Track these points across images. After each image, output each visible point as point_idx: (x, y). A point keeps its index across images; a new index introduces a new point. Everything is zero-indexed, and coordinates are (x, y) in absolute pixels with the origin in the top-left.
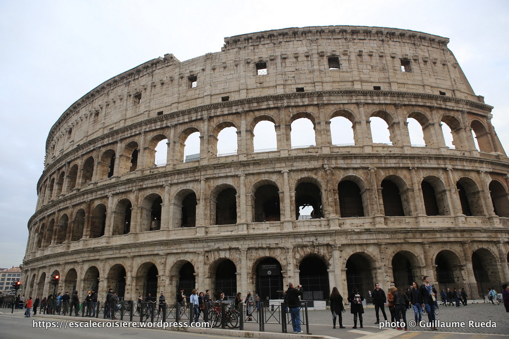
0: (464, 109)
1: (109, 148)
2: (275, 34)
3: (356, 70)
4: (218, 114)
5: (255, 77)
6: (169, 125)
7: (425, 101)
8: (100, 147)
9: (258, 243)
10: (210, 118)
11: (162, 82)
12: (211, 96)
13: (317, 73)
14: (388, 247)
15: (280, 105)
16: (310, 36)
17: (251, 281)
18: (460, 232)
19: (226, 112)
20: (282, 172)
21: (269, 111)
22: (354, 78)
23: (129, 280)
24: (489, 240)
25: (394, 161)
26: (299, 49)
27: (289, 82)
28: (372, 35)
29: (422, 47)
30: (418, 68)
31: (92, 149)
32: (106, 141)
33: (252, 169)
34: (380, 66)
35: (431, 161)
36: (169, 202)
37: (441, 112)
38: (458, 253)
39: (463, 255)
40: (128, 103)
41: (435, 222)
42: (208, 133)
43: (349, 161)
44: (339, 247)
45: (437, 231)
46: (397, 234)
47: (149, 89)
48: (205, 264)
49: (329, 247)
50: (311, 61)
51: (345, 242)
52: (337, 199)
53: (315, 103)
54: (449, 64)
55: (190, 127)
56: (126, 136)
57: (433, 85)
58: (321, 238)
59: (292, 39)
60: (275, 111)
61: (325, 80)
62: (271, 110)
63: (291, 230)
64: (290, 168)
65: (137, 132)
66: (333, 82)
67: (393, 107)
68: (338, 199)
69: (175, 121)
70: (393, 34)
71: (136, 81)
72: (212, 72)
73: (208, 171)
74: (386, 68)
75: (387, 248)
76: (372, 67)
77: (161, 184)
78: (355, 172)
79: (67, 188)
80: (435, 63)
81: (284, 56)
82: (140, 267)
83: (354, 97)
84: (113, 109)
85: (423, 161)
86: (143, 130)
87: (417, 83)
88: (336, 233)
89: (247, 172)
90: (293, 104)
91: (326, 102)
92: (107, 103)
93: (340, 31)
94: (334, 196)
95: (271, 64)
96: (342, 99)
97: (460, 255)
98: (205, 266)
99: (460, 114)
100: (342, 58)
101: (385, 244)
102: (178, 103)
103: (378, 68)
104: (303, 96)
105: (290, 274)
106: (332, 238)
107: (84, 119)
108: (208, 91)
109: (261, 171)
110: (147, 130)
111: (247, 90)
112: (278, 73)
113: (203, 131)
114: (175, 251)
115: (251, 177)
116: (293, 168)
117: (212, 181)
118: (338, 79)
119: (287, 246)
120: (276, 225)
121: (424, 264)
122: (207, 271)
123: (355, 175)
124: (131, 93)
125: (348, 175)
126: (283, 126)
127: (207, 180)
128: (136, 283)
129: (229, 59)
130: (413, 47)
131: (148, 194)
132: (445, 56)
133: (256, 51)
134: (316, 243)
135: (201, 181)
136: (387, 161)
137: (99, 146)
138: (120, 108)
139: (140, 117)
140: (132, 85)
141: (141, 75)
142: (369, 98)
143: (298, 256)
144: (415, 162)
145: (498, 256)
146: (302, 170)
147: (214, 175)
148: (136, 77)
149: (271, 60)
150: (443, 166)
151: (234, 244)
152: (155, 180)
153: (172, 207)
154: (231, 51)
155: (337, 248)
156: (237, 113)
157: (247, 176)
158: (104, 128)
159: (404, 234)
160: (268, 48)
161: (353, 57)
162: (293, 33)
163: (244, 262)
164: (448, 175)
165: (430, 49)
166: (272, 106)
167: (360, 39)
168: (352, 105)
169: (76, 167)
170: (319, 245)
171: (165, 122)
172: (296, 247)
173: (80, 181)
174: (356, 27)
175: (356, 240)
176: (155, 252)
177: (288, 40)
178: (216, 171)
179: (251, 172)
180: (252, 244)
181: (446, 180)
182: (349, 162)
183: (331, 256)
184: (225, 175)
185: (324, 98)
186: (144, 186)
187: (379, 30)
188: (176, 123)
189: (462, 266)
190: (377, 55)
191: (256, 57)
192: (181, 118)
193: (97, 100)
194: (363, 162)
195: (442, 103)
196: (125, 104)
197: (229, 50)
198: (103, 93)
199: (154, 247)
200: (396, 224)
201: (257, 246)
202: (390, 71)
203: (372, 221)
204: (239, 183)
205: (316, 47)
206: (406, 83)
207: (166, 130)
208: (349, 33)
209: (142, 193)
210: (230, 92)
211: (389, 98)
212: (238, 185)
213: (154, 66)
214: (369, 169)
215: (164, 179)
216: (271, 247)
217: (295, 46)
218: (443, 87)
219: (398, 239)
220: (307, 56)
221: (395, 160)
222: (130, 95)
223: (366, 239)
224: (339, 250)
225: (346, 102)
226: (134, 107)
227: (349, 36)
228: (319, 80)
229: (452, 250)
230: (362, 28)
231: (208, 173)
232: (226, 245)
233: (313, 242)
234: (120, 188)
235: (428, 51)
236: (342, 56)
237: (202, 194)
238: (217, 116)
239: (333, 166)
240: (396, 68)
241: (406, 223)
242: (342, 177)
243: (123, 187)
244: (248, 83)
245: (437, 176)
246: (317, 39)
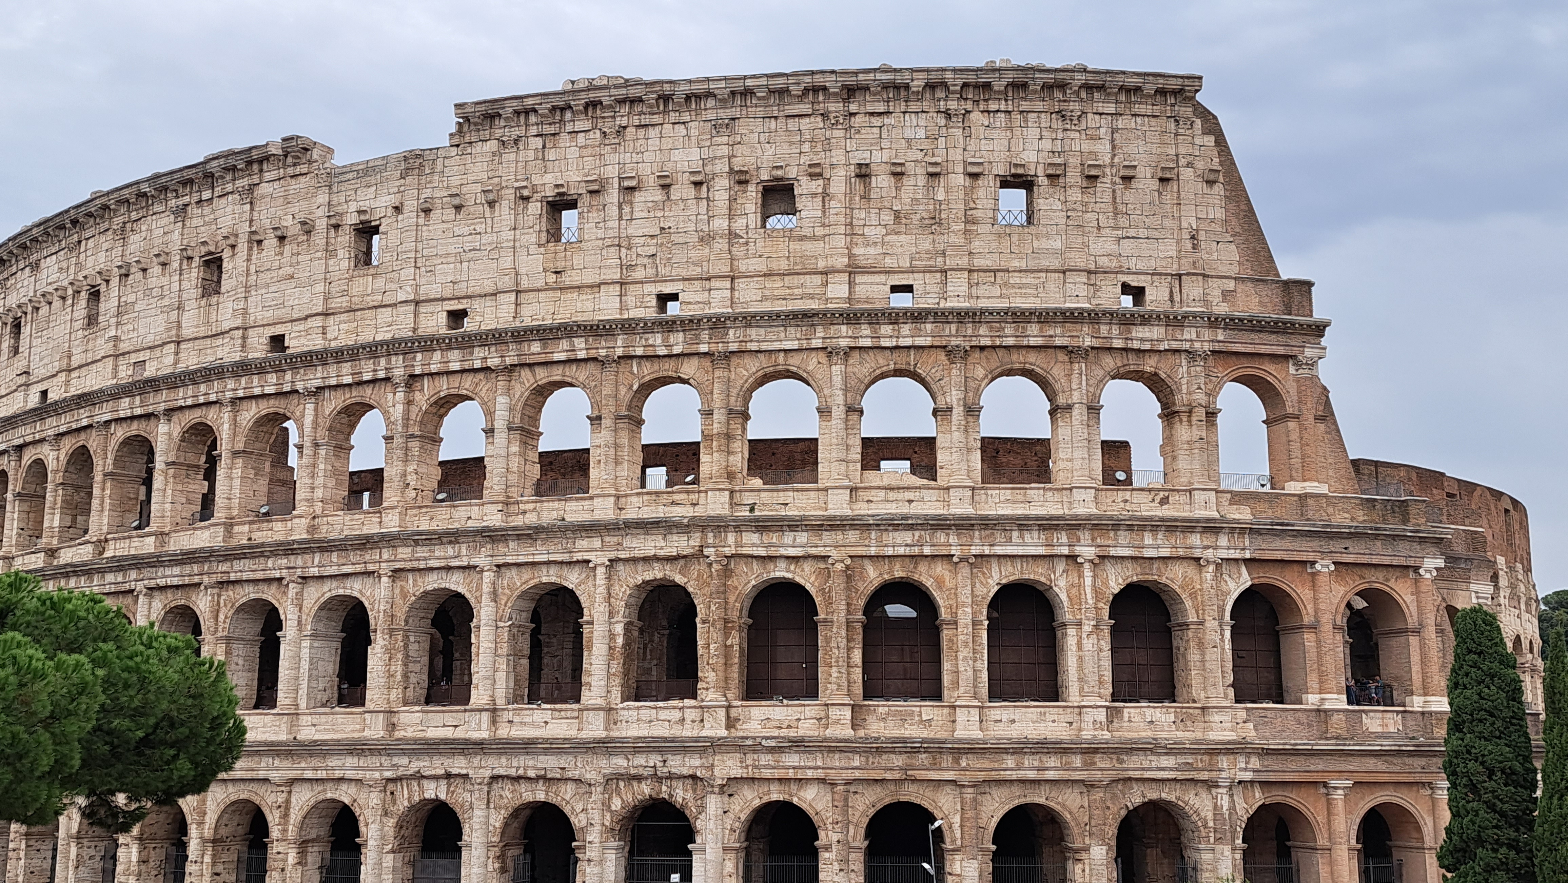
0: (1197, 345)
1: (135, 428)
2: (606, 101)
3: (842, 230)
4: (434, 368)
5: (542, 250)
6: (300, 386)
7: (1051, 333)
8: (108, 423)
9: (515, 764)
10: (413, 379)
11: (279, 233)
12: (417, 303)
13: (721, 244)
14: (860, 788)
15: (603, 352)
16: (711, 112)
17: (497, 865)
18: (1082, 753)
19: (455, 366)
20: (591, 565)
21: (574, 367)
22: (830, 262)
23: (193, 847)
24: (1179, 775)
25: (907, 537)
26: (676, 155)
27: (639, 274)
28: (912, 97)
29: (1092, 120)
30: (1058, 205)
31: (85, 422)
32: (125, 407)
33: (514, 552)
34: (923, 210)
35: (1027, 535)
36: (300, 630)
37: (1110, 362)
38: (1070, 813)
39: (1086, 819)
40: (186, 284)
41: (1013, 721)
42: (406, 426)
43: (774, 538)
44: (722, 786)
45: (1006, 751)
46: (885, 757)
47: (242, 247)
48: (386, 814)
49: (699, 783)
50: (708, 199)
51: (737, 772)
52: (732, 646)
53: (704, 348)
54: (1187, 174)
55: (358, 400)
56: (181, 403)
57: (1104, 262)
58: (679, 757)
59: (657, 119)
60: (591, 367)
61: (743, 266)
62: (583, 364)
63: (601, 734)
64: (613, 555)
65: (213, 398)
66: (765, 275)
67: (942, 356)
68: (736, 648)
69: (314, 378)
70: (987, 86)
71: (207, 210)
72: (421, 221)
73: (400, 550)
74: (943, 216)
75: (856, 793)
76: (897, 215)
77: (278, 575)
78: (792, 567)
79: (19, 535)
80: (1127, 179)
81: (626, 183)
82: (224, 811)
83: (819, 329)
84: (140, 295)
85: (999, 537)
86: (229, 395)
87: (1045, 263)
88: (715, 746)
89: (501, 560)
90: (639, 351)
91: (733, 347)
92: (123, 271)
93: (806, 90)
94: (727, 639)
95: (591, 206)
96: (783, 335)
97: (1075, 819)
98: (385, 820)
99: (1184, 363)
100: (804, 187)
101: (846, 784)
102: (327, 315)
103: (916, 218)
104: (669, 326)
105: (592, 852)
106: (704, 760)
107: (57, 303)
108: (409, 289)
109: (538, 558)
110: (241, 393)
111: (518, 292)
112: (608, 242)
113: (392, 419)
114: (309, 774)
115: (514, 571)
116: (623, 555)
117: (410, 576)
118: (783, 265)
119: (588, 776)
120: (569, 714)
121: (959, 843)
122: (390, 830)
123: (789, 575)
124: (190, 253)
125: (772, 575)
126: (607, 422)
127: (397, 573)
128: (214, 856)
129: (471, 178)
130: (1057, 124)
131: (244, 600)
132: (1176, 144)
133: (551, 155)
134: (662, 771)
135: (379, 577)
136: (885, 534)
137: (107, 417)
138: (162, 296)
139: (219, 341)
140: (196, 222)
141: (218, 190)
142: (866, 330)
143: (617, 804)
144: (972, 538)
145: (1211, 824)
146: (646, 559)
147: (415, 564)
148: (206, 195)
149: (591, 192)
150: (1065, 551)
151: (458, 765)
152: (262, 560)
153: (306, 644)
154: (478, 148)
155: (716, 790)
156: (486, 369)
157: (503, 570)
158: (117, 356)
159: (904, 756)
160: (586, 147)
161: (838, 186)
162: (657, 100)
163: (479, 813)
164: (1081, 576)
165: (1121, 123)
166: (582, 355)
167: (872, 114)
168: (814, 354)
169: (39, 465)
170: (671, 777)
171: (288, 376)
172: (612, 780)
173: (56, 523)
174: (856, 73)
175: (766, 767)
176: (262, 774)
177: (645, 119)
178: (422, 552)
179: (510, 560)
180: (502, 765)
181: (1074, 591)
182: (774, 540)
183: (702, 808)
184: (442, 563)
185: (731, 332)
186: (233, 577)
187: (934, 77)
188: (319, 383)
189: (1077, 851)
190: (920, 171)
191: (549, 179)
192: (332, 370)
193: (91, 243)
194: (815, 540)
195: (1115, 330)
196: (175, 286)
197: (471, 143)
198: (106, 225)
199: (256, 759)
200: (890, 724)
201: (513, 772)
202: (955, 227)
203: (823, 714)
204: (479, 588)
205: (725, 150)
206: (1004, 265)
207: (294, 399)
208: (835, 94)
209: (229, 594)
210: (470, 297)
211: (929, 327)
212: (478, 594)
213: (255, 167)
214: (830, 561)
215: (283, 562)
216: (549, 776)
217: (667, 144)
218: (1141, 266)
219: (887, 769)
220: (698, 184)
221: (909, 533)
222: (190, 258)
223: (794, 768)
224: (722, 792)
225: (795, 345)
226: (203, 303)
227: (834, 107)
228: (725, 269)
229: (1052, 804)
230: (879, 76)
231: (399, 557)
232: (436, 765)
233: (655, 767)
234: (168, 572)
235: (1114, 131)
236: (804, 180)
237: (382, 614)
238: (431, 375)
239: (728, 551)
240: (977, 213)
241: (921, 721)
242: (753, 583)
243: (177, 570)
244: (522, 271)
245: (1043, 579)
246: (734, 119)
